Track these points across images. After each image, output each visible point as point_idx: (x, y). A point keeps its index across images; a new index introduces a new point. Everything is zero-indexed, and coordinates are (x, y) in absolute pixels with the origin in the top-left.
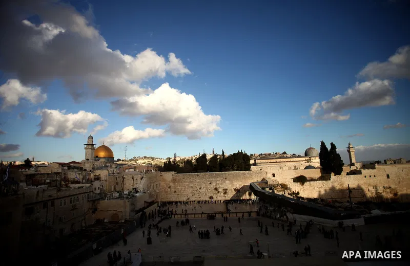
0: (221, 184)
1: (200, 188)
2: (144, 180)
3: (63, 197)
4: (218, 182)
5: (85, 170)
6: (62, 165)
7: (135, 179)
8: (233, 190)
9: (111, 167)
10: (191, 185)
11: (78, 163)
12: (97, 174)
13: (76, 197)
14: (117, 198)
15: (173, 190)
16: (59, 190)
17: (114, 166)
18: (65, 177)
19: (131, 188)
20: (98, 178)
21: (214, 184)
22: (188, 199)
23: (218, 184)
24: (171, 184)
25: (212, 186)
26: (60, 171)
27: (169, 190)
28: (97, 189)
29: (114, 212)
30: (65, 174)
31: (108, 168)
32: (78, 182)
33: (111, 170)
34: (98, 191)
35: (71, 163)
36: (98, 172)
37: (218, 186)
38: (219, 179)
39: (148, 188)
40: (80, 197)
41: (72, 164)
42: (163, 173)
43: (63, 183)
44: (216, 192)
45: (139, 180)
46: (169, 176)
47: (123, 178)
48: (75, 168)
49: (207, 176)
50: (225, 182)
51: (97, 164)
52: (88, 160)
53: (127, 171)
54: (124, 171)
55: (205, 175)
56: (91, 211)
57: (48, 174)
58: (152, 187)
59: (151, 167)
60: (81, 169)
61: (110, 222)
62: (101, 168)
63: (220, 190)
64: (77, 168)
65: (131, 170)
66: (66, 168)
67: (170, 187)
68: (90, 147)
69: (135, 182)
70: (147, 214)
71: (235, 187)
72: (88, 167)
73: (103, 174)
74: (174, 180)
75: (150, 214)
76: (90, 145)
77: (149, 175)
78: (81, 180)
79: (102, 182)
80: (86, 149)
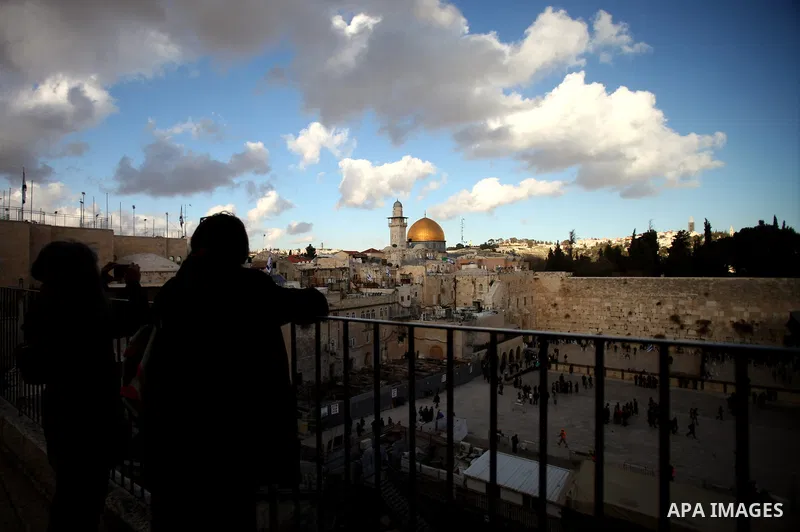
0: (692, 308)
1: (630, 313)
2: (496, 286)
3: (351, 309)
4: (681, 302)
5: (390, 265)
6: (354, 255)
7: (478, 284)
8: (728, 325)
9: (434, 259)
10: (607, 304)
11: (379, 252)
12: (407, 273)
13: (370, 309)
14: (442, 318)
15: (562, 312)
16: (343, 297)
17: (440, 256)
18: (355, 277)
19: (471, 301)
20: (407, 280)
21: (671, 307)
22: (600, 333)
23: (683, 307)
24: (558, 299)
25: (664, 312)
26: (347, 265)
27: (553, 311)
28: (406, 298)
29: (434, 343)
30: (354, 270)
31: (428, 262)
32: (374, 285)
33: (432, 266)
34: (407, 303)
35: (368, 251)
36: (408, 269)
37: (682, 312)
38: (684, 295)
39: (503, 302)
40: (377, 310)
41: (369, 254)
42: (540, 275)
43: (353, 286)
44: (676, 326)
45: (485, 286)
46: (554, 281)
47: (455, 281)
48: (373, 260)
49: (650, 285)
50: (704, 304)
51: (411, 253)
52: (395, 246)
53: (464, 267)
54: (460, 269)
55: (644, 282)
56: (396, 336)
57: (331, 270)
58: (513, 301)
59: (514, 260)
60: (384, 262)
61: (428, 360)
62: (415, 262)
63: (688, 322)
64: (377, 261)
65: (472, 266)
66: (360, 260)
67: (555, 305)
68: (398, 222)
69: (477, 290)
70: (500, 354)
71: (735, 319)
72: (394, 259)
73: (417, 272)
74: (565, 291)
75: (504, 354)
76: (398, 219)
77: (508, 277)
78: (379, 283)
79: (414, 286)
80: (391, 226)
